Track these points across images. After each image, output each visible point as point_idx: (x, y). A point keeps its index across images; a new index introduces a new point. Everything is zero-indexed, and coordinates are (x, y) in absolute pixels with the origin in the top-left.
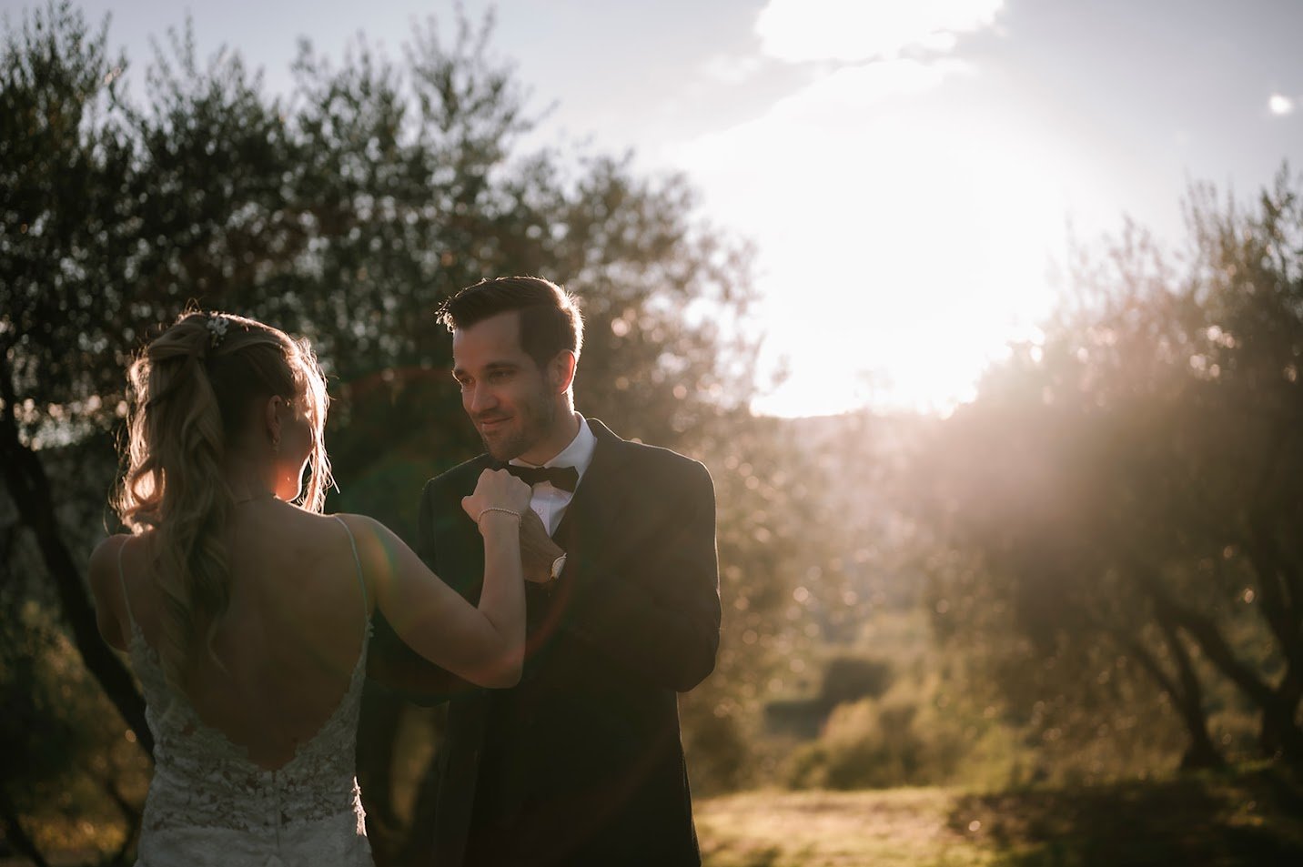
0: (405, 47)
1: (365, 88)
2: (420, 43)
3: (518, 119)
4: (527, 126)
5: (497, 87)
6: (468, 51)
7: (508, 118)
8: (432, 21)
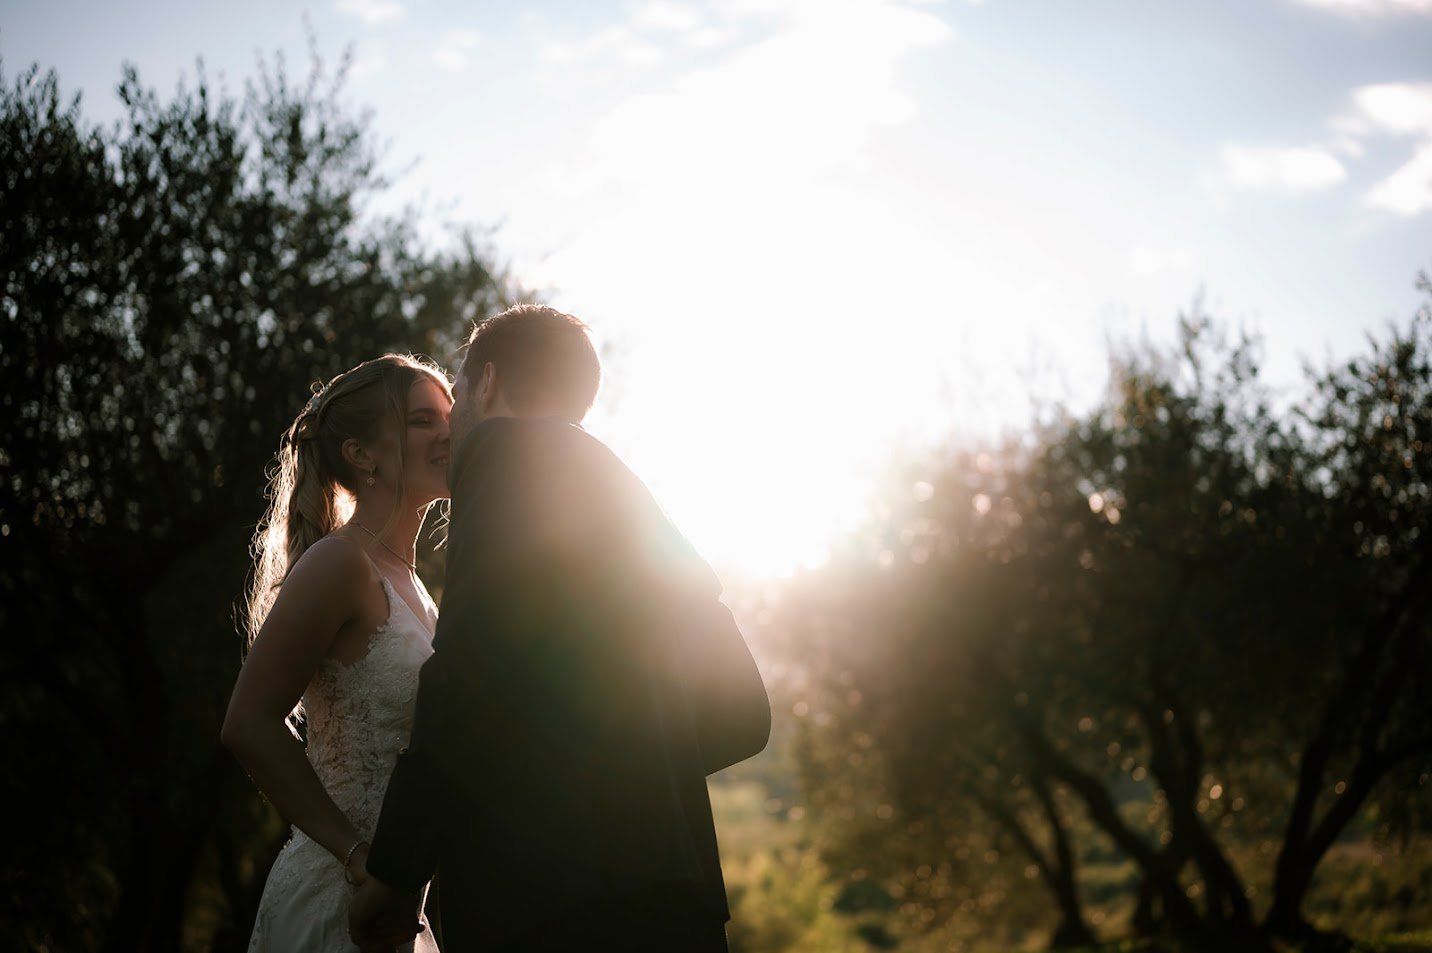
0: (248, 83)
1: (201, 124)
2: (265, 79)
3: (374, 175)
4: (382, 184)
5: (351, 138)
6: (321, 92)
7: (365, 173)
8: (280, 56)
